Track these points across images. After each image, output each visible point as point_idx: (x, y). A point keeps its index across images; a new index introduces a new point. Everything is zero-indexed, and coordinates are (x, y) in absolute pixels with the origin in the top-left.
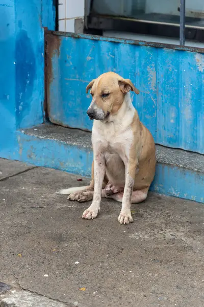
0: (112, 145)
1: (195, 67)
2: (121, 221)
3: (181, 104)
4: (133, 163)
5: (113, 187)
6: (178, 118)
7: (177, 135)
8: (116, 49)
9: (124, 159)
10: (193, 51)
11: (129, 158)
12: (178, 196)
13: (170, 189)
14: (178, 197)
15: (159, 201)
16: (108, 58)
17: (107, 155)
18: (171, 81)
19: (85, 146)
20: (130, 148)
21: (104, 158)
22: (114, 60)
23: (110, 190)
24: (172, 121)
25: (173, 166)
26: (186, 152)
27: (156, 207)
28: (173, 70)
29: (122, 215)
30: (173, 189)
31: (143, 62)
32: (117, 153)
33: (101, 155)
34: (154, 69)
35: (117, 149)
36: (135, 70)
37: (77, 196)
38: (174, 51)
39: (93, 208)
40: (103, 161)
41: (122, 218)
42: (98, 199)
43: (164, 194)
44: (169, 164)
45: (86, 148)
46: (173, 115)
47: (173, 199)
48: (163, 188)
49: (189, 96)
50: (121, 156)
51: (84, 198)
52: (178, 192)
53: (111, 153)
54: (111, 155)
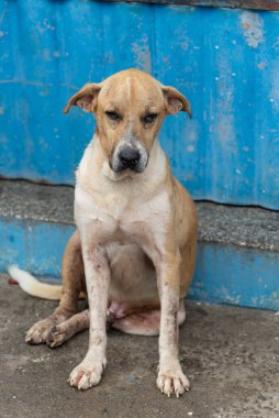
0: (125, 228)
1: (240, 38)
2: (167, 389)
3: (208, 114)
4: (173, 262)
5: (114, 306)
6: (203, 143)
7: (201, 174)
8: (58, 14)
9: (153, 255)
10: (236, 7)
11: (163, 251)
12: (237, 302)
13: (218, 291)
14: (238, 306)
15: (207, 319)
16: (42, 31)
17: (112, 248)
18: (188, 69)
19: (18, 217)
20: (165, 231)
21: (106, 255)
22: (54, 35)
23: (111, 313)
24: (191, 149)
25: (223, 245)
26: (221, 207)
27: (211, 338)
28: (190, 47)
29: (165, 377)
30: (224, 290)
31: (123, 37)
32: (134, 242)
33: (98, 250)
34: (147, 48)
35: (135, 235)
36: (103, 53)
37: (46, 334)
38: (193, 9)
39: (92, 363)
40: (104, 261)
41: (167, 383)
42: (101, 341)
43: (207, 300)
44: (215, 242)
45: (24, 221)
46: (193, 136)
47: (230, 311)
48: (201, 289)
49: (229, 99)
50: (145, 249)
51: (61, 338)
52: (236, 295)
53: (122, 244)
54: (122, 248)
